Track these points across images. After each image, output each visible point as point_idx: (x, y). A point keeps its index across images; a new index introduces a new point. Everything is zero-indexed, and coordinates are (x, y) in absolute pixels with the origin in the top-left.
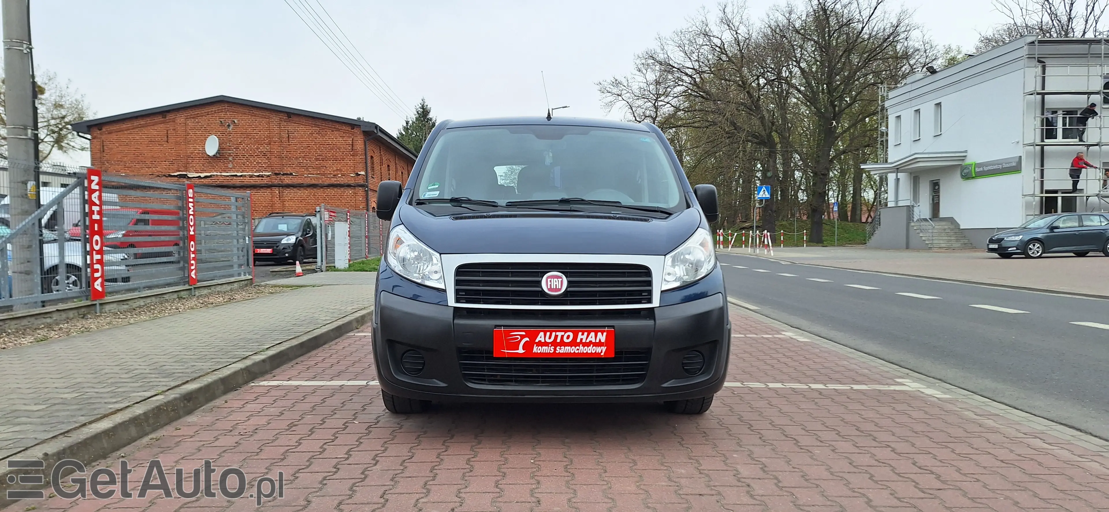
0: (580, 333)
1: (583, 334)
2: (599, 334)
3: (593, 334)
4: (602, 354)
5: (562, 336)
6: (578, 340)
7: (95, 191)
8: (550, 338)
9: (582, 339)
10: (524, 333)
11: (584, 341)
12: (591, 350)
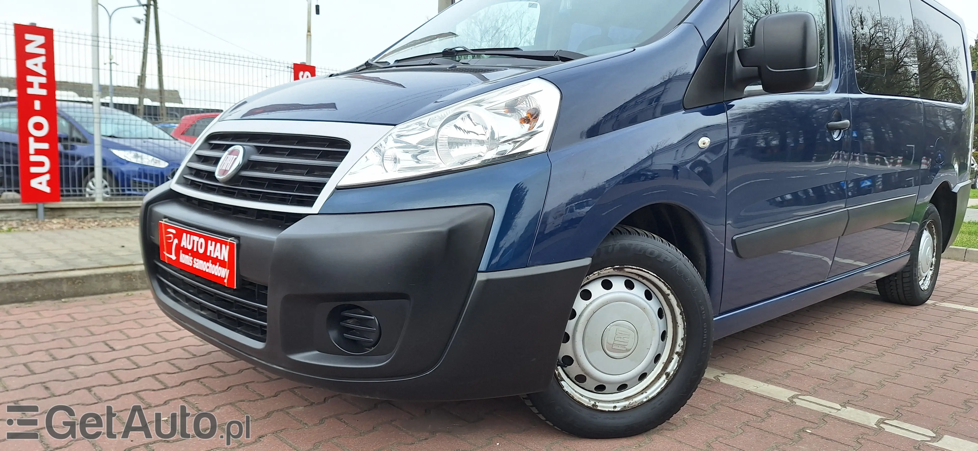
0: (209, 242)
1: (211, 244)
2: (224, 247)
4: (226, 281)
5: (198, 243)
6: (208, 253)
8: (190, 244)
9: (211, 251)
11: (212, 255)
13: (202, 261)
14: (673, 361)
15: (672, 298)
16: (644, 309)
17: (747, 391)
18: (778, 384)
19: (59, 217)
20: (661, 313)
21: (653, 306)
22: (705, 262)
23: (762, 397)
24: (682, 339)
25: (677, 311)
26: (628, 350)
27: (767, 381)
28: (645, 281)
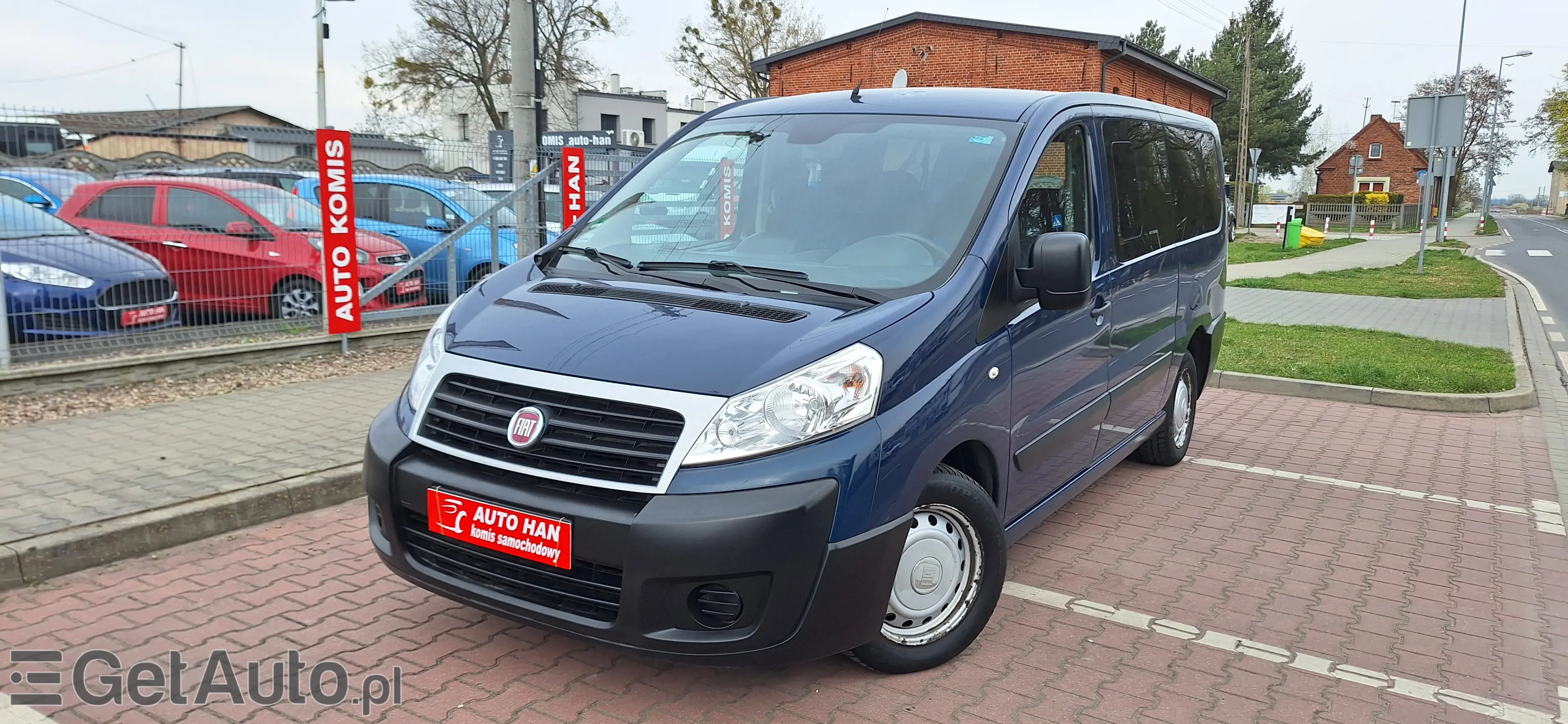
0: (527, 520)
1: (530, 523)
2: (551, 526)
3: (542, 525)
4: (555, 561)
5: (505, 519)
6: (525, 532)
7: (574, 175)
8: (490, 519)
9: (529, 530)
10: (460, 503)
11: (531, 533)
12: (540, 550)
13: (514, 539)
14: (972, 589)
15: (971, 528)
16: (946, 543)
17: (1025, 600)
18: (1053, 589)
20: (960, 545)
21: (953, 538)
22: (992, 482)
23: (1041, 605)
24: (980, 567)
25: (975, 540)
26: (934, 585)
27: (1042, 586)
28: (945, 515)
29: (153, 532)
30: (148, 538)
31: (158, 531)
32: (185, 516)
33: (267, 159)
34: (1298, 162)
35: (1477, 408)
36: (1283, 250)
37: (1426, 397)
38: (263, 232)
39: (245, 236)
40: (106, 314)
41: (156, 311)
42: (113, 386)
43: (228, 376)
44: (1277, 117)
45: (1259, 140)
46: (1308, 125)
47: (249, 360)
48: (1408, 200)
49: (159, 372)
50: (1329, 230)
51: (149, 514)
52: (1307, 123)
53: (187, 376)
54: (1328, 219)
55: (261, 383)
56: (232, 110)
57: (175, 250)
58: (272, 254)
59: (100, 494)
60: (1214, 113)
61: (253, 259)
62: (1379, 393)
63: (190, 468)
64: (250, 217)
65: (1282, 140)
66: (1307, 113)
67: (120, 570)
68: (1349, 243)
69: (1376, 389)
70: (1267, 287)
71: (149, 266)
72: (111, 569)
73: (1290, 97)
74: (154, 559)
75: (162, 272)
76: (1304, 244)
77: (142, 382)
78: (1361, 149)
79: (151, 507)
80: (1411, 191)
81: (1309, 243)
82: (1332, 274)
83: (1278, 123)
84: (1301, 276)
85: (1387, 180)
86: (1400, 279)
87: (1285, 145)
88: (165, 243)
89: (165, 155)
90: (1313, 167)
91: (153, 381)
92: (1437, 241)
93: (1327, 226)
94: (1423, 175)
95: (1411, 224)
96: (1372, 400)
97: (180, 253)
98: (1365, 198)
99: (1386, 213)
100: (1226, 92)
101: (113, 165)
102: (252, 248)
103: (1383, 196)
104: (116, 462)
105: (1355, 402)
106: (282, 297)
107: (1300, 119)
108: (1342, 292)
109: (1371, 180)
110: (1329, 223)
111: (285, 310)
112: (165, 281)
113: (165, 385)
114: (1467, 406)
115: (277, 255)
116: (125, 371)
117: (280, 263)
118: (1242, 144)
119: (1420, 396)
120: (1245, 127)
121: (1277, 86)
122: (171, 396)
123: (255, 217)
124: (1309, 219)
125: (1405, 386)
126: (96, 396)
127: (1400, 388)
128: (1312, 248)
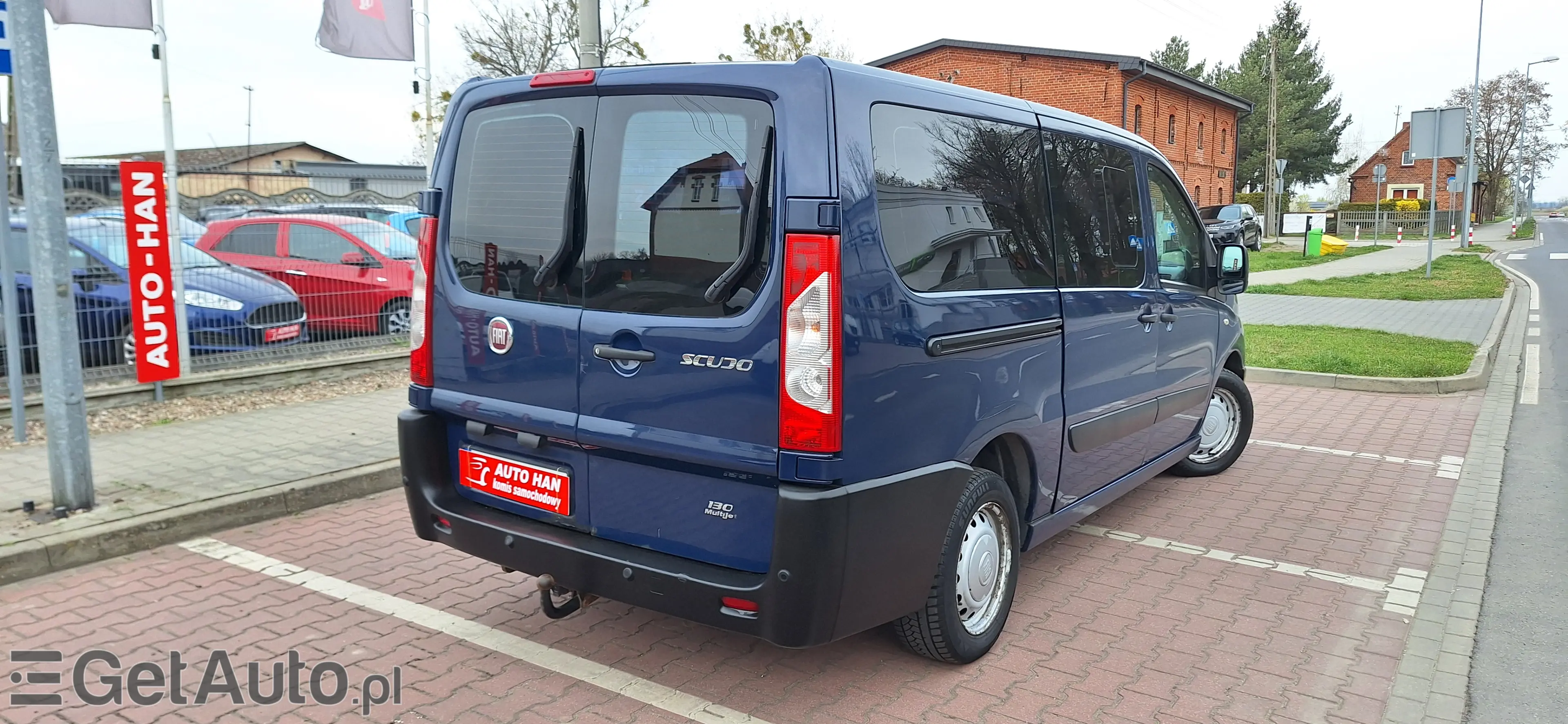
19: (179, 396)
29: (368, 480)
30: (365, 485)
31: (371, 480)
32: (389, 470)
33: (335, 194)
34: (1330, 171)
35: (1427, 390)
36: (1304, 258)
37: (1383, 381)
38: (372, 261)
39: (357, 264)
40: (256, 331)
41: (289, 330)
42: (280, 388)
43: (368, 379)
44: (1308, 127)
45: (1289, 149)
46: (1339, 134)
47: (382, 366)
48: (1443, 206)
49: (314, 376)
50: (1359, 237)
51: (362, 468)
52: (1337, 132)
53: (336, 379)
54: (1358, 227)
55: (397, 384)
56: (289, 146)
57: (297, 278)
58: (380, 279)
59: (320, 456)
60: (1239, 124)
61: (364, 284)
62: (1343, 378)
63: (377, 440)
64: (361, 248)
65: (1313, 150)
66: (1338, 122)
67: (350, 506)
68: (1374, 250)
69: (1340, 376)
70: (1278, 292)
71: (282, 291)
72: (344, 505)
73: (1320, 107)
74: (372, 499)
75: (293, 297)
76: (1326, 252)
77: (301, 385)
78: (1393, 157)
79: (363, 464)
80: (1445, 197)
81: (1331, 250)
82: (1343, 280)
83: (1307, 133)
84: (1312, 282)
85: (1421, 187)
86: (1407, 283)
87: (1316, 155)
88: (288, 272)
89: (242, 192)
90: (1347, 174)
91: (309, 383)
92: (1462, 246)
93: (1357, 234)
94: (1452, 182)
95: (1442, 230)
96: (1336, 385)
97: (300, 280)
98: (1395, 206)
99: (1417, 220)
100: (1250, 106)
101: (195, 202)
102: (362, 274)
103: (1414, 204)
104: (318, 436)
105: (1322, 387)
106: (387, 317)
107: (1331, 128)
108: (1346, 296)
109: (1405, 187)
110: (1359, 231)
111: (391, 328)
112: (295, 303)
113: (321, 386)
114: (1418, 388)
115: (385, 280)
116: (289, 375)
117: (385, 287)
118: (1271, 155)
119: (1377, 380)
120: (1272, 138)
121: (1306, 97)
122: (329, 394)
123: (366, 249)
124: (1340, 227)
125: (1366, 373)
126: (270, 394)
127: (1361, 374)
128: (1334, 255)
